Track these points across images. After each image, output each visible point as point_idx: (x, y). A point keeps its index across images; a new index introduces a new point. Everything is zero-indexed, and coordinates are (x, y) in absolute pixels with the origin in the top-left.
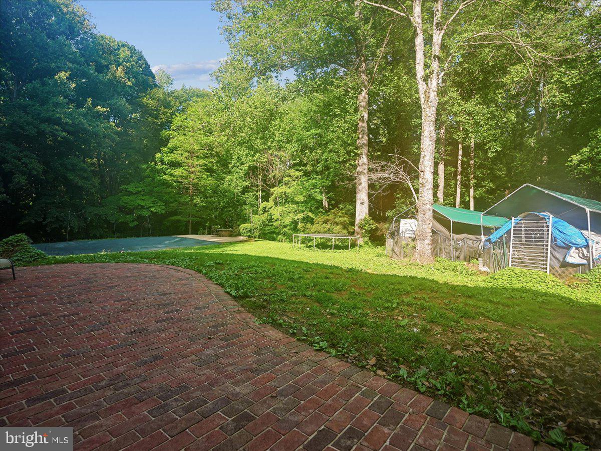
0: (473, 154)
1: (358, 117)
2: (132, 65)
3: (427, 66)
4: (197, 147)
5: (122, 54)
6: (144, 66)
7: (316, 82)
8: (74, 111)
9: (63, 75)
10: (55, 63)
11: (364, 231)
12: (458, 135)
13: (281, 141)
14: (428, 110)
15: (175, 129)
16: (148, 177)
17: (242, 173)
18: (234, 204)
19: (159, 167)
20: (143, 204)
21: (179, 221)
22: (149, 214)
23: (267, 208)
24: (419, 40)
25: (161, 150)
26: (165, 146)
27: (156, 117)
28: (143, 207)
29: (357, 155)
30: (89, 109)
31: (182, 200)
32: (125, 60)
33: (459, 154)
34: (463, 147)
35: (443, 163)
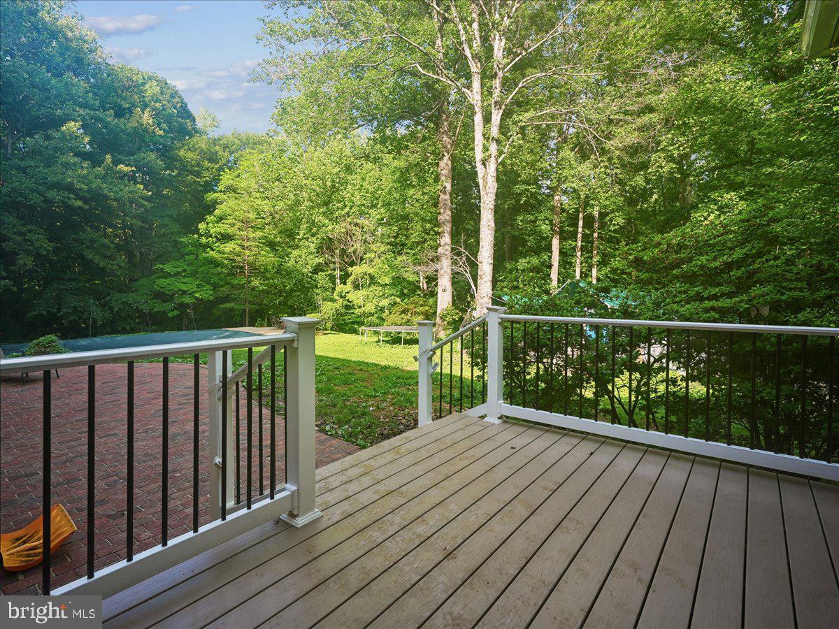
0: (597, 225)
1: (439, 187)
2: (163, 105)
3: (486, 149)
4: (252, 216)
5: (149, 92)
6: (179, 105)
7: (387, 147)
8: (89, 173)
9: (72, 126)
10: (61, 109)
11: (446, 322)
13: (363, 205)
14: (485, 197)
15: (223, 189)
16: (190, 253)
17: (313, 247)
18: (304, 287)
19: (204, 240)
20: (185, 289)
21: (232, 309)
22: (193, 301)
23: (344, 292)
24: (478, 119)
25: (206, 219)
26: (211, 213)
27: (198, 174)
28: (184, 292)
29: (437, 233)
30: (109, 168)
31: (236, 282)
32: (152, 99)
33: (579, 225)
34: (584, 217)
35: (558, 237)
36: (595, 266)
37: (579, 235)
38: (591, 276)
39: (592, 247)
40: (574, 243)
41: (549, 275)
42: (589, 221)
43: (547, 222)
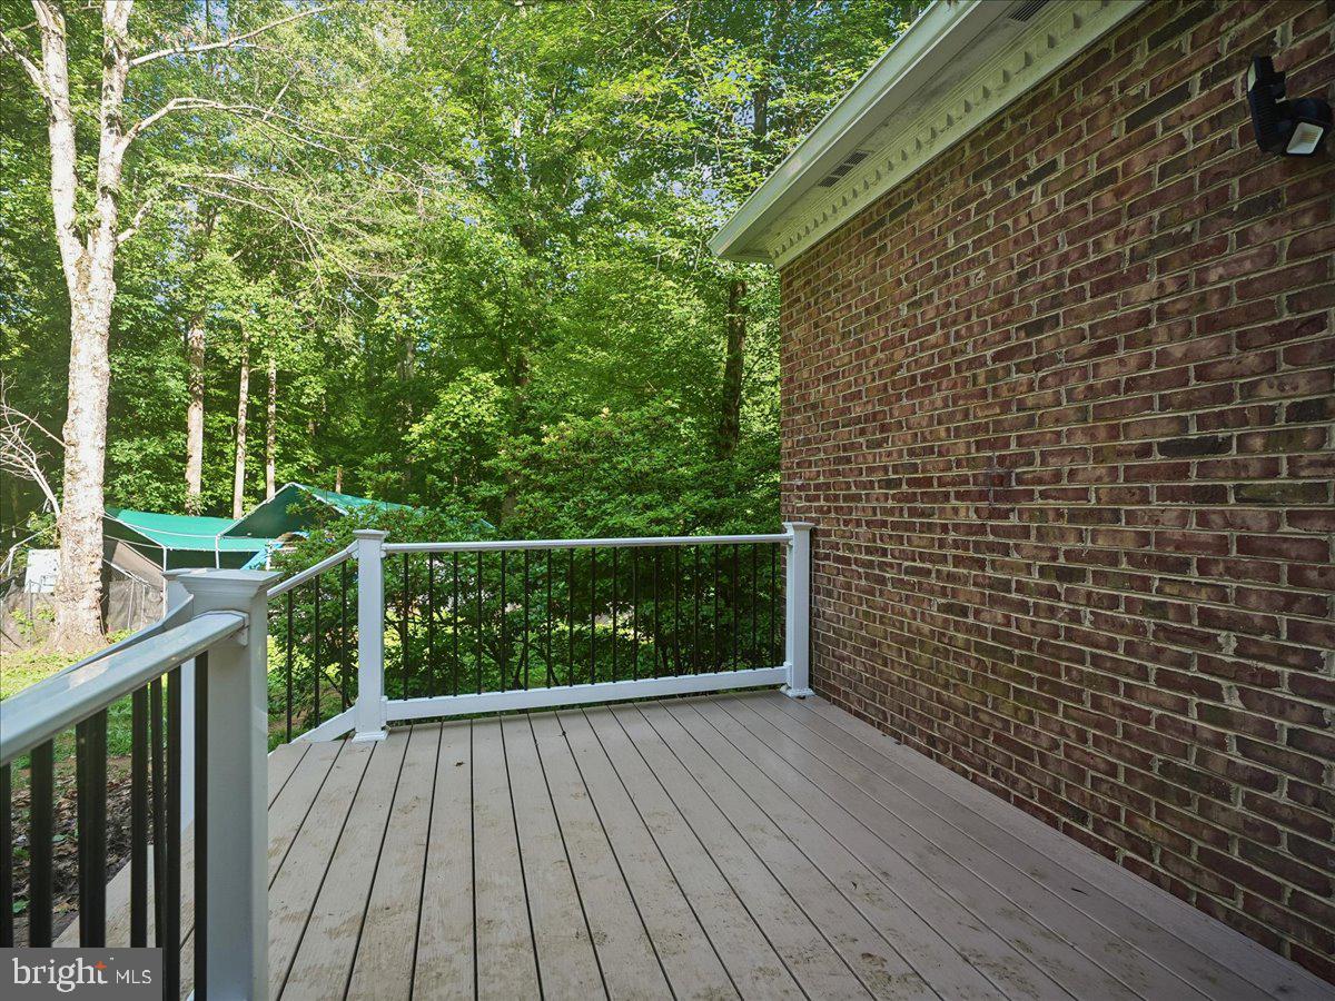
0: (274, 393)
3: (83, 204)
12: (229, 350)
14: (86, 305)
24: (61, 135)
33: (242, 389)
34: (250, 374)
35: (201, 405)
36: (272, 462)
37: (242, 407)
38: (265, 479)
39: (264, 430)
40: (229, 420)
41: (183, 475)
42: (259, 384)
43: (178, 375)
